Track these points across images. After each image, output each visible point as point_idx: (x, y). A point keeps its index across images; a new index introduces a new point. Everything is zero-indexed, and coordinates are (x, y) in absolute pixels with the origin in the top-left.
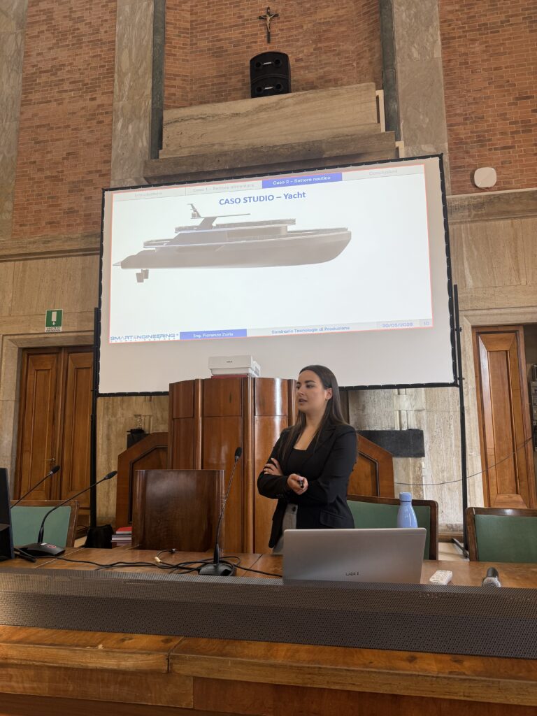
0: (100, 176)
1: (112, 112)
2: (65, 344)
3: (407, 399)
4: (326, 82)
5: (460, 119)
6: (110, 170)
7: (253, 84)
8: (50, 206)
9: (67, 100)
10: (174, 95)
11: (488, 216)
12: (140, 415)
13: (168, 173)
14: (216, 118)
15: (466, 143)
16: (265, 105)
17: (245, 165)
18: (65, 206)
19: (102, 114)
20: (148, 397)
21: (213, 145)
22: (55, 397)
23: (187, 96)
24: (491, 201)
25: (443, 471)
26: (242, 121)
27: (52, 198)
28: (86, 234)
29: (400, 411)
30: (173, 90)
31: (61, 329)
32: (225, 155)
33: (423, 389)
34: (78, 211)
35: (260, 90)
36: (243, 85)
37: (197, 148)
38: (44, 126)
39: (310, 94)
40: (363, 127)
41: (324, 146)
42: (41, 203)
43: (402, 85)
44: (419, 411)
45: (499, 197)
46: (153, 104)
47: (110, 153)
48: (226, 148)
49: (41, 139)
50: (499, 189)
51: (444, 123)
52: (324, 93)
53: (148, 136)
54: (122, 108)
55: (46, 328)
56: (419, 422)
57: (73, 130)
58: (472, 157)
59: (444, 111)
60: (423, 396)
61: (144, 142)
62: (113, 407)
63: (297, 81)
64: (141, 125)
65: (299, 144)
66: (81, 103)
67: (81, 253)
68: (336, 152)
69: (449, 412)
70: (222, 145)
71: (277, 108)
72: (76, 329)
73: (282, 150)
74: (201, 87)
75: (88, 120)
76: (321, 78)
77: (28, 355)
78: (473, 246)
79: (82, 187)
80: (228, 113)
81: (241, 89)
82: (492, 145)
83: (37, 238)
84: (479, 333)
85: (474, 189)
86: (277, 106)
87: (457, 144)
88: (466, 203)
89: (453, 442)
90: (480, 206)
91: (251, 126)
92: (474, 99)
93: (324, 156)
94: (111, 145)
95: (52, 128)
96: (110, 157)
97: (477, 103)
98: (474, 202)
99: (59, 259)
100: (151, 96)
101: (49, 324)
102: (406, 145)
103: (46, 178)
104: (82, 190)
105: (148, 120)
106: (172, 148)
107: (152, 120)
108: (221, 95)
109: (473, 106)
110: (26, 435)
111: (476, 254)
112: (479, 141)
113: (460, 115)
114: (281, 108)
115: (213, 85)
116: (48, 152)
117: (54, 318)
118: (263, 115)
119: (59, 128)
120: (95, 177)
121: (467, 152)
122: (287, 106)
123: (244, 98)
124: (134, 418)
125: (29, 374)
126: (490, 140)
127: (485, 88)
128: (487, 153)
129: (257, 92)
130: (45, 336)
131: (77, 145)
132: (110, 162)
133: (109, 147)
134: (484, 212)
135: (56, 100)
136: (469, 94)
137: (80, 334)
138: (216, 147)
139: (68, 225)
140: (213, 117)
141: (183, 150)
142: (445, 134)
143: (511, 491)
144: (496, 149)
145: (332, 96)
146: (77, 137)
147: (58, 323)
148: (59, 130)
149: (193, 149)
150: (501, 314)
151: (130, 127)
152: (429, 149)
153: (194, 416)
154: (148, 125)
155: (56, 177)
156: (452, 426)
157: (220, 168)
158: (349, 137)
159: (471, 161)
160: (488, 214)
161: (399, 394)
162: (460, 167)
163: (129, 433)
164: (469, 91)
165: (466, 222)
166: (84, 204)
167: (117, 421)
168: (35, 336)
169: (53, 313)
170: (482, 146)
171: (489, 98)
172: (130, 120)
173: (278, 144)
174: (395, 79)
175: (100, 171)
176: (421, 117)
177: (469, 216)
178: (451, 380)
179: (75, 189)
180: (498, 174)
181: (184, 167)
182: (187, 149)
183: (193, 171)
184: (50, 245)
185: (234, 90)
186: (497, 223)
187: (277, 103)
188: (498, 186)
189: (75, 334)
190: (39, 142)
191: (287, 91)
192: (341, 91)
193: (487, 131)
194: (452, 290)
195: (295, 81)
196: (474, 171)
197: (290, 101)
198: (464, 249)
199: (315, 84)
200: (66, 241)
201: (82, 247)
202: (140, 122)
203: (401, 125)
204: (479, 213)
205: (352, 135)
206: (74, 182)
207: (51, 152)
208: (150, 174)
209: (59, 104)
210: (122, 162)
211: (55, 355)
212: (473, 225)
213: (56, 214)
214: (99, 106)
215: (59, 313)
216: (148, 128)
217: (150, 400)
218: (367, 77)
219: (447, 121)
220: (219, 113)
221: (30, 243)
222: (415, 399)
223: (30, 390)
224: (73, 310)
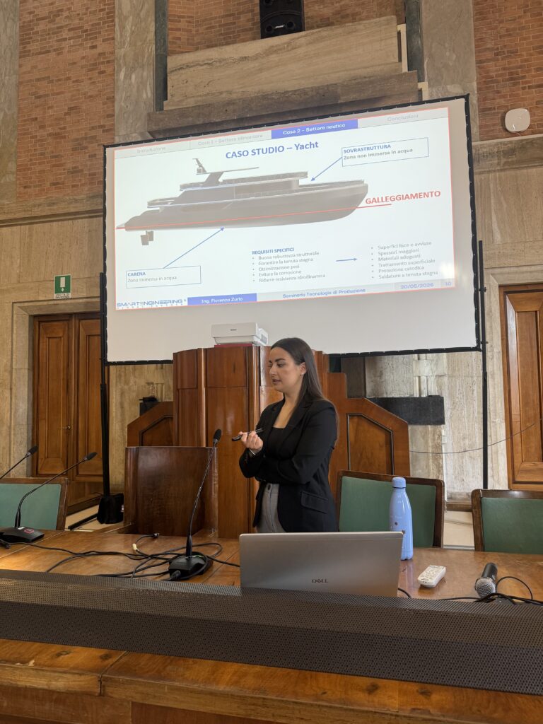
0: (104, 131)
1: (113, 61)
2: (75, 311)
3: (427, 365)
4: (342, 17)
5: (490, 55)
6: (113, 125)
7: (263, 23)
8: (54, 166)
9: (66, 50)
10: (179, 39)
11: (519, 165)
12: (152, 383)
13: (173, 126)
14: (223, 63)
15: (497, 82)
16: (276, 46)
17: (255, 114)
18: (70, 166)
19: (103, 63)
20: (159, 365)
21: (221, 93)
22: (68, 365)
23: (193, 39)
24: (523, 146)
25: (464, 438)
26: (252, 65)
27: (56, 157)
28: (91, 195)
29: (419, 377)
30: (178, 34)
31: (70, 295)
32: (234, 104)
33: (445, 354)
34: (82, 170)
35: (269, 29)
36: (253, 24)
37: (204, 98)
38: (44, 79)
39: (324, 32)
40: (383, 66)
41: (339, 91)
42: (44, 163)
43: (426, 17)
44: (439, 376)
45: (532, 142)
46: (156, 50)
47: (114, 106)
48: (234, 96)
49: (41, 93)
50: (533, 133)
51: (473, 59)
52: (340, 30)
53: (152, 86)
54: (124, 56)
55: (55, 295)
56: (440, 387)
57: (73, 82)
58: (504, 97)
59: (473, 46)
60: (445, 361)
61: (148, 93)
62: (125, 375)
63: (311, 18)
64: (145, 74)
65: (312, 89)
66: (81, 53)
67: (87, 215)
68: (353, 97)
69: (472, 377)
70: (230, 92)
71: (290, 48)
72: (85, 295)
73: (294, 96)
74: (207, 29)
75: (90, 70)
76: (338, 13)
77: (40, 322)
78: (502, 198)
79: (84, 145)
80: (236, 56)
81: (251, 29)
82: (526, 83)
83: (42, 200)
84: (507, 293)
85: (504, 134)
86: (290, 47)
87: (486, 83)
88: (496, 150)
89: (476, 408)
90: (511, 152)
91: (261, 70)
92: (507, 30)
93: (339, 102)
94: (114, 97)
95: (52, 81)
96: (114, 110)
97: (510, 35)
98: (503, 148)
99: (65, 222)
100: (154, 42)
101: (58, 290)
102: (430, 86)
103: (49, 135)
104: (86, 148)
105: (152, 68)
106: (176, 99)
107: (156, 68)
108: (229, 37)
109: (506, 39)
110: (41, 403)
111: (505, 206)
112: (512, 79)
113: (492, 49)
114: (293, 49)
115: (220, 26)
116: (49, 108)
117: (63, 284)
118: (274, 58)
119: (59, 80)
120: (99, 133)
121: (498, 92)
122: (299, 47)
123: (254, 39)
124: (147, 387)
125: (41, 341)
126: (524, 77)
127: (520, 17)
128: (520, 92)
129: (267, 31)
130: (55, 302)
131: (79, 98)
132: (114, 116)
133: (112, 99)
134: (515, 159)
135: (55, 50)
136: (501, 25)
137: (89, 300)
138: (224, 95)
139: (73, 186)
140: (220, 62)
141: (189, 100)
142: (474, 73)
143: (537, 458)
144: (530, 87)
145: (349, 33)
146: (78, 90)
147: (67, 289)
148: (60, 82)
149: (199, 98)
150: (531, 272)
151: (133, 77)
152: (455, 90)
153: (198, 386)
154: (152, 73)
155: (59, 134)
156: (475, 392)
157: (228, 118)
158: (367, 79)
159: (502, 102)
160: (520, 162)
161: (419, 359)
162: (490, 109)
163: (142, 401)
164: (501, 22)
165: (494, 171)
166: (89, 163)
167: (129, 389)
168: (45, 303)
169: (62, 279)
170: (515, 84)
171: (523, 28)
172: (133, 69)
173: (289, 90)
174: (418, 10)
175: (103, 126)
176: (448, 54)
177: (499, 164)
178: (474, 344)
179: (78, 147)
180: (532, 115)
181: (190, 119)
182: (192, 99)
183: (198, 123)
184: (55, 207)
185: (243, 31)
186: (530, 170)
187: (289, 43)
188: (532, 129)
189: (84, 300)
190: (39, 97)
191: (300, 28)
192: (359, 27)
193: (520, 67)
194: (477, 246)
195: (309, 18)
196: (505, 113)
197: (303, 40)
198: (492, 201)
199: (331, 20)
200: (71, 203)
201: (88, 209)
202: (143, 70)
203: (425, 63)
204: (510, 160)
205: (370, 77)
206: (77, 140)
207: (51, 107)
208: (154, 128)
209: (58, 54)
210: (125, 115)
211: (65, 322)
212: (503, 174)
213: (61, 174)
214: (100, 54)
215: (68, 279)
216: (152, 77)
217: (162, 368)
218: (388, 10)
219: (477, 57)
220: (226, 56)
221: (35, 206)
222: (437, 364)
223: (43, 359)
224: (82, 276)
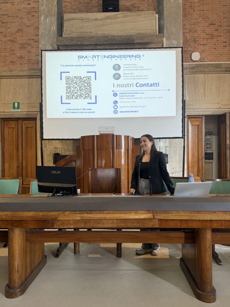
0: (34, 42)
1: (39, 11)
2: (21, 117)
3: (162, 143)
4: (134, 7)
5: (187, 31)
6: (39, 39)
7: (104, 6)
8: (11, 54)
9: (16, 3)
10: (67, 6)
11: (196, 73)
12: (57, 148)
13: (68, 44)
14: (88, 20)
15: (190, 41)
16: (109, 16)
17: (101, 43)
18: (18, 55)
19: (34, 12)
20: (61, 141)
21: (87, 32)
22: (18, 140)
23: (73, 7)
24: (197, 66)
25: (173, 169)
26: (99, 22)
27: (12, 50)
28: (29, 69)
29: (160, 147)
30: (66, 4)
31: (20, 110)
32: (93, 38)
33: (168, 139)
34: (24, 58)
35: (107, 8)
36: (98, 5)
37: (80, 33)
38: (5, 15)
39: (129, 13)
40: (150, 30)
41: (135, 38)
42: (6, 52)
43: (166, 13)
44: (166, 147)
45: (200, 65)
46: (58, 10)
47: (39, 31)
49: (4, 21)
50: (201, 62)
51: (182, 32)
52: (134, 14)
53: (56, 24)
54: (43, 10)
55: (13, 110)
56: (166, 151)
57: (20, 18)
58: (191, 47)
59: (182, 27)
60: (168, 142)
61: (54, 28)
62: (45, 144)
63: (122, 6)
64: (53, 19)
65: (124, 36)
66: (23, 6)
67: (27, 77)
68: (139, 41)
69: (177, 147)
70: (91, 33)
71: (115, 18)
72: (27, 111)
73: (117, 38)
74: (79, 3)
75: (27, 14)
76: (132, 5)
77: (4, 121)
78: (189, 84)
79: (25, 46)
80: (93, 18)
81: (97, 7)
82: (199, 43)
83: (6, 69)
84: (189, 118)
85: (191, 61)
86: (115, 17)
87: (186, 41)
88: (188, 67)
89: (178, 158)
90: (193, 68)
91: (103, 25)
92: (194, 22)
93: (135, 42)
94: (39, 27)
95: (10, 17)
96: (39, 33)
97: (194, 24)
98: (191, 66)
99: (17, 79)
100: (56, 6)
101: (14, 108)
102: (166, 40)
103: (9, 40)
104: (26, 48)
105: (56, 17)
106: (68, 32)
107: (58, 17)
108: (88, 9)
109: (193, 26)
110: (6, 155)
111: (190, 87)
112: (194, 41)
113: (188, 29)
114: (116, 18)
115: (84, 3)
116: (8, 28)
117: (16, 105)
118: (108, 21)
119: (13, 16)
120: (32, 42)
121: (190, 45)
122: (119, 18)
123: (99, 12)
124: (55, 149)
125: (5, 129)
126: (198, 41)
127: (198, 18)
128: (197, 46)
129: (105, 9)
130: (13, 113)
131: (22, 26)
132: (38, 35)
133: (38, 28)
134: (195, 71)
135: (11, 3)
136: (192, 20)
137: (28, 113)
138: (88, 33)
139: (20, 64)
140: (86, 19)
141: (73, 34)
142: (181, 37)
143: (196, 176)
144: (200, 45)
145: (138, 15)
146: (22, 22)
147: (18, 108)
148: (13, 18)
149: (78, 33)
150: (198, 111)
151: (47, 20)
152: (175, 43)
153: (93, 149)
154: (56, 19)
155: (13, 40)
156: (178, 153)
157: (91, 43)
158: (145, 35)
159: (191, 49)
160: (196, 72)
161: (160, 141)
162: (187, 51)
163: (54, 155)
164: (192, 19)
165: (187, 74)
166: (27, 55)
167: (47, 150)
168: (8, 113)
169: (16, 103)
170: (195, 43)
171: (199, 23)
172: (47, 16)
173: (115, 35)
174: (163, 10)
175: (34, 39)
176: (173, 28)
177: (189, 72)
178: (181, 136)
179: (22, 47)
180: (201, 55)
181: (75, 42)
182: (75, 33)
183: (78, 44)
184: (13, 72)
185: (94, 7)
186: (199, 75)
187: (115, 16)
188: (200, 60)
189: (26, 113)
190: (4, 23)
191: (118, 11)
192: (141, 13)
193: (197, 37)
194: (184, 102)
196: (192, 53)
197: (120, 16)
198: (186, 85)
199: (129, 8)
200: (20, 71)
201: (28, 75)
202: (52, 17)
203: (165, 31)
204: (193, 71)
206: (22, 44)
207: (10, 28)
208: (59, 44)
209: (12, 5)
210: (44, 36)
211: (16, 122)
212: (190, 75)
213: (14, 58)
214: (32, 8)
215: (18, 104)
216: (56, 21)
218: (151, 7)
220: (89, 17)
221: (3, 71)
222: (165, 143)
223: (6, 136)
224: (25, 102)
